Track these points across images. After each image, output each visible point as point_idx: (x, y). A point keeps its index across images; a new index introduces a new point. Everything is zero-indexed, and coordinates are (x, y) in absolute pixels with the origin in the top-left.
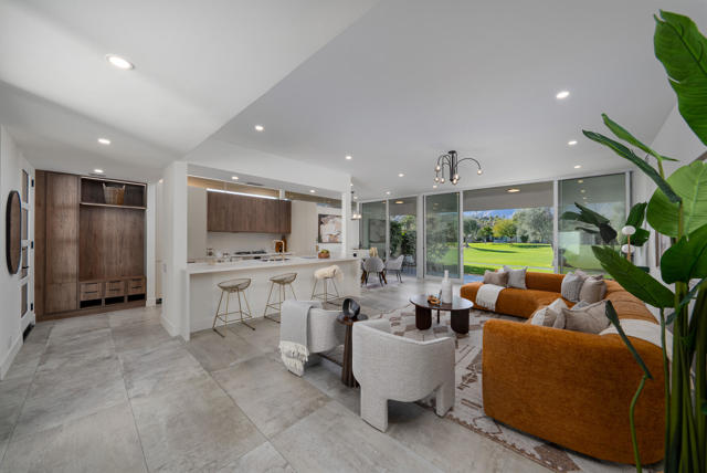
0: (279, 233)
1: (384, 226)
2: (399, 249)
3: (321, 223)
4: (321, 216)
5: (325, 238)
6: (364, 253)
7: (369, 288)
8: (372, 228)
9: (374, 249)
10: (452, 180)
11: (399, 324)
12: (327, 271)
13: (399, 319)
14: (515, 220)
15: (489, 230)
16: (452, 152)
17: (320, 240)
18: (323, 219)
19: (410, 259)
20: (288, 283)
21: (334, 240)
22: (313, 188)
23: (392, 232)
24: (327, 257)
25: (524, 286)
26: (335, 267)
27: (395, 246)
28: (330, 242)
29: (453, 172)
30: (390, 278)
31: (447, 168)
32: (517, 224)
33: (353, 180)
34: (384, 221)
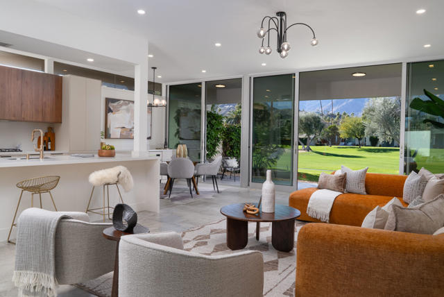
0: (43, 122)
1: (199, 118)
2: (219, 148)
3: (108, 110)
4: (108, 101)
5: (115, 131)
6: (168, 155)
7: (173, 199)
8: (183, 120)
9: (183, 148)
10: (280, 51)
11: (205, 243)
12: (108, 174)
13: (208, 237)
14: (364, 118)
15: (334, 129)
16: (281, 14)
17: (107, 135)
18: (111, 106)
19: (233, 163)
20: (47, 191)
21: (127, 135)
22: (92, 55)
23: (210, 125)
24: (112, 155)
25: (363, 190)
26: (121, 169)
27: (214, 146)
28: (122, 137)
29: (281, 39)
30: (204, 187)
31: (274, 35)
32: (366, 123)
33: (152, 49)
34: (199, 112)
